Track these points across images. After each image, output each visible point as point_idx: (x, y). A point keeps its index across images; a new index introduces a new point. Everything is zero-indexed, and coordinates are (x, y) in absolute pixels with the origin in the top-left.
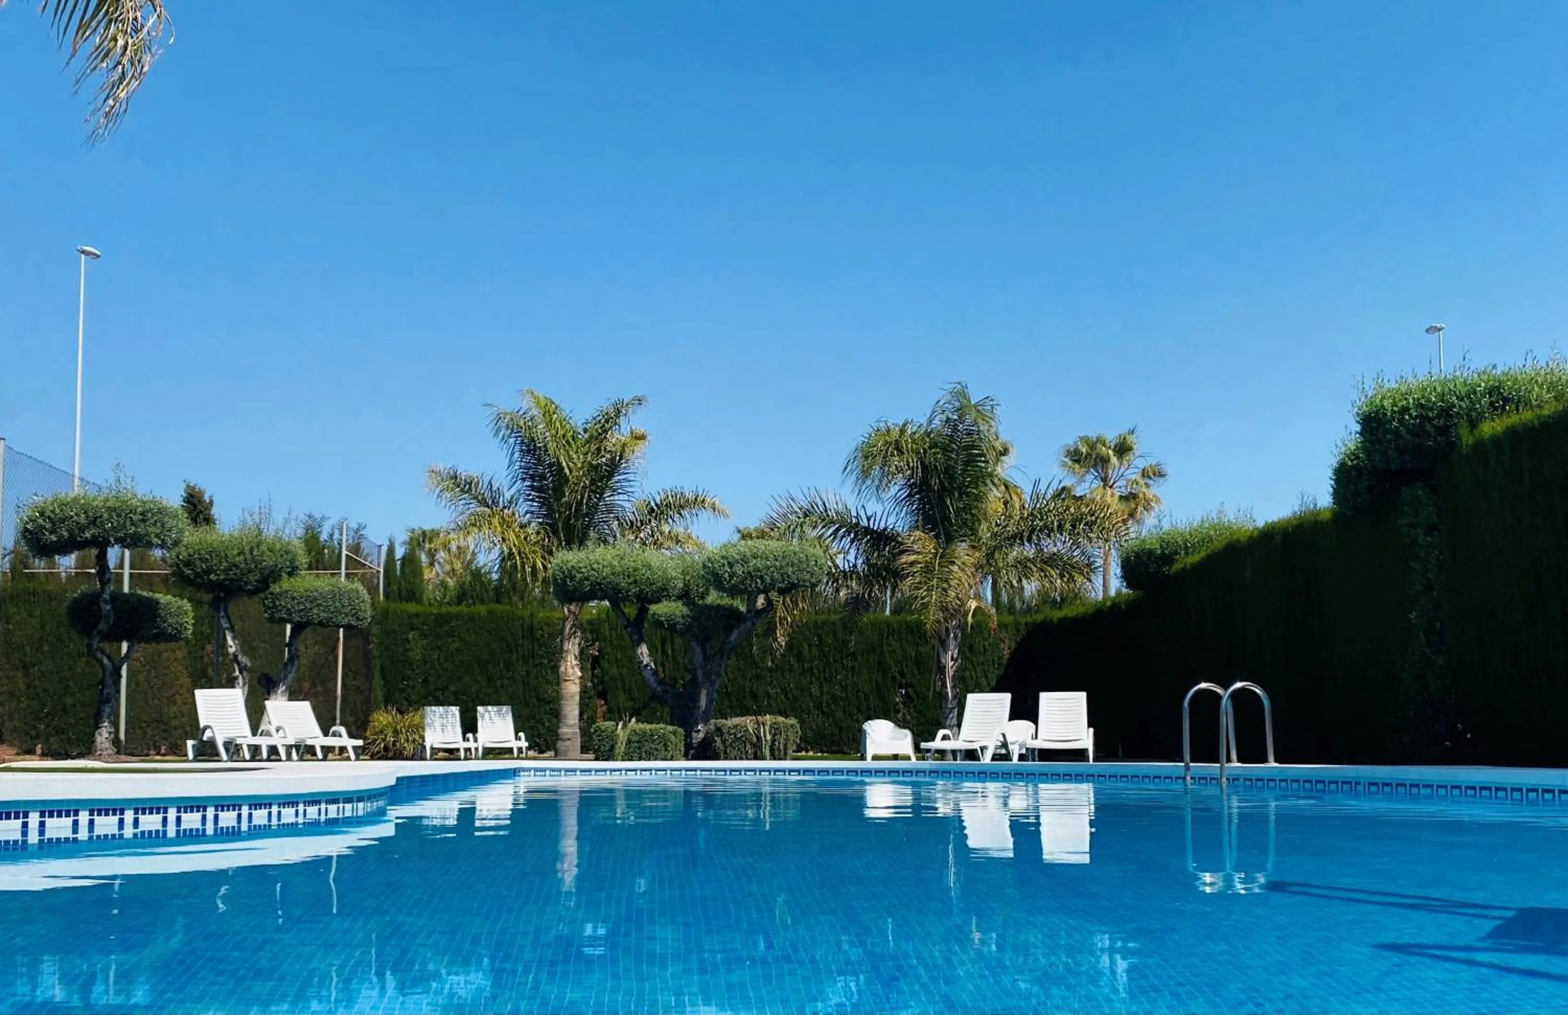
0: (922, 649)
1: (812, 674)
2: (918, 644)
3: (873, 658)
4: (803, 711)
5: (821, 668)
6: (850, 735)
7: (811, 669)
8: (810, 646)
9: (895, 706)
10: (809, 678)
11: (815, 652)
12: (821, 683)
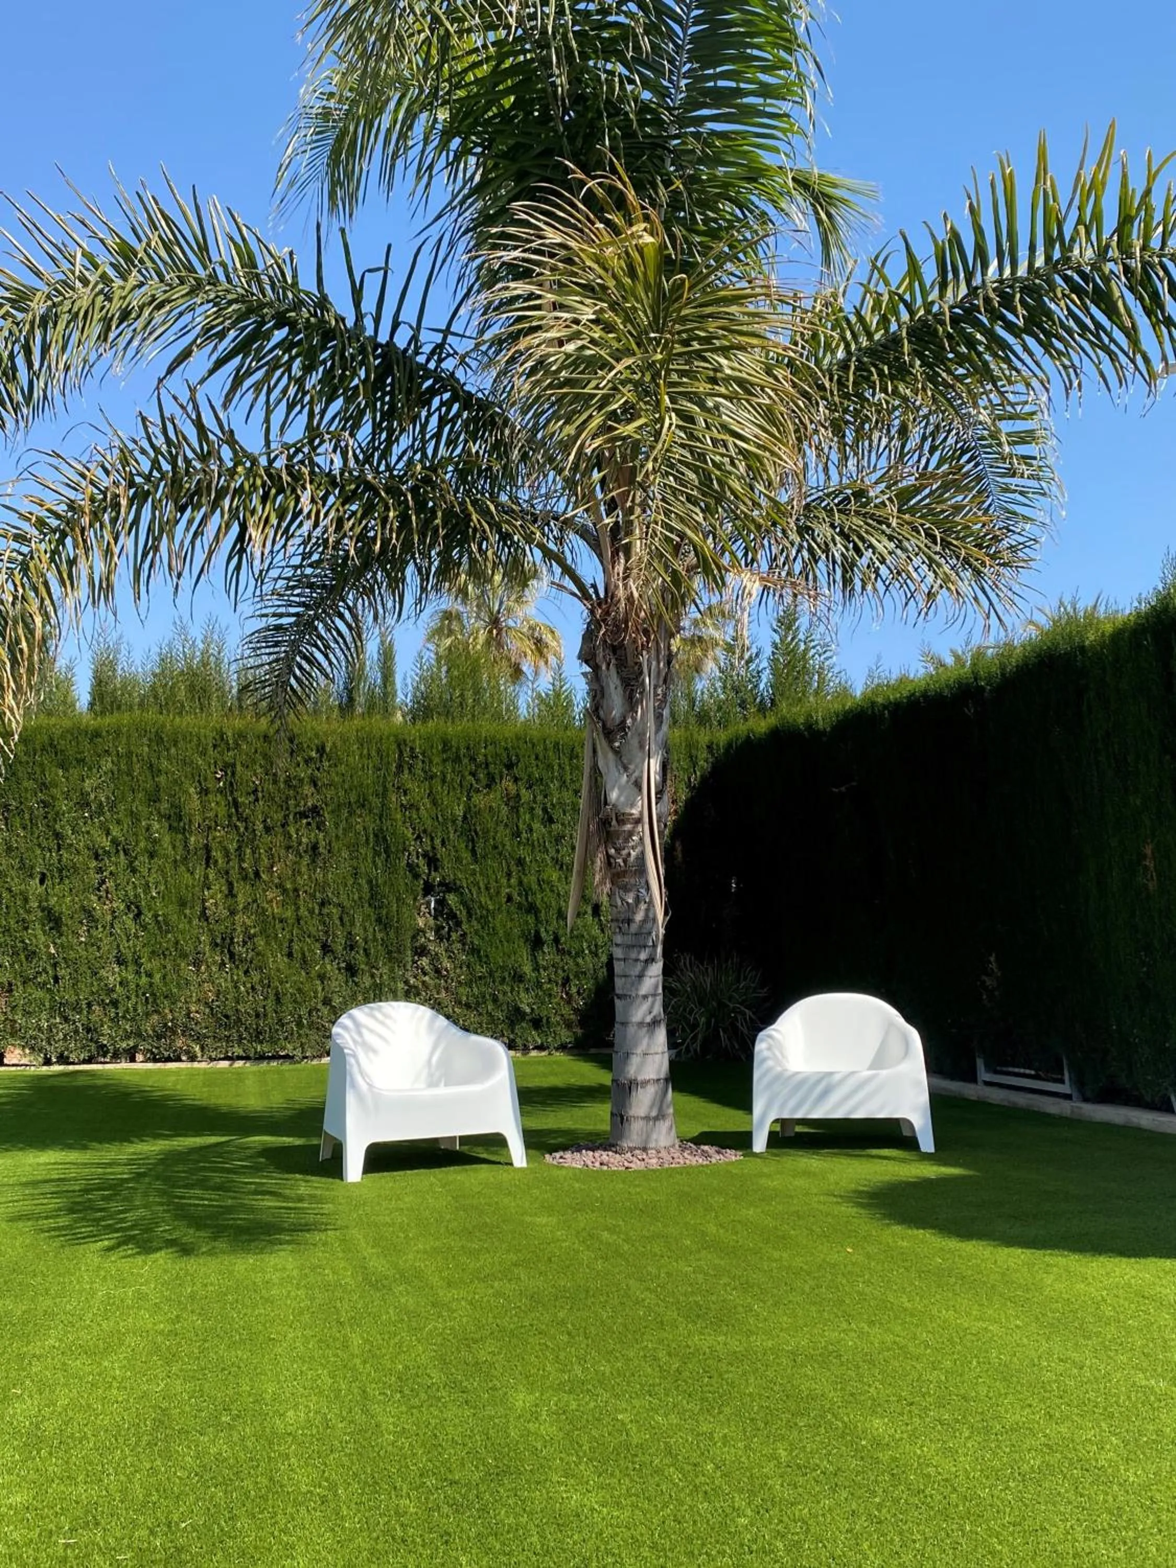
0: (477, 799)
1: (208, 860)
2: (471, 791)
3: (363, 822)
4: (184, 956)
5: (232, 847)
6: (303, 1012)
7: (208, 849)
8: (204, 792)
9: (414, 937)
10: (199, 872)
11: (218, 806)
12: (230, 885)
